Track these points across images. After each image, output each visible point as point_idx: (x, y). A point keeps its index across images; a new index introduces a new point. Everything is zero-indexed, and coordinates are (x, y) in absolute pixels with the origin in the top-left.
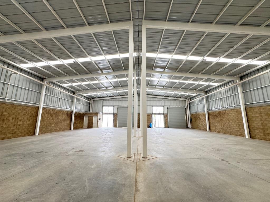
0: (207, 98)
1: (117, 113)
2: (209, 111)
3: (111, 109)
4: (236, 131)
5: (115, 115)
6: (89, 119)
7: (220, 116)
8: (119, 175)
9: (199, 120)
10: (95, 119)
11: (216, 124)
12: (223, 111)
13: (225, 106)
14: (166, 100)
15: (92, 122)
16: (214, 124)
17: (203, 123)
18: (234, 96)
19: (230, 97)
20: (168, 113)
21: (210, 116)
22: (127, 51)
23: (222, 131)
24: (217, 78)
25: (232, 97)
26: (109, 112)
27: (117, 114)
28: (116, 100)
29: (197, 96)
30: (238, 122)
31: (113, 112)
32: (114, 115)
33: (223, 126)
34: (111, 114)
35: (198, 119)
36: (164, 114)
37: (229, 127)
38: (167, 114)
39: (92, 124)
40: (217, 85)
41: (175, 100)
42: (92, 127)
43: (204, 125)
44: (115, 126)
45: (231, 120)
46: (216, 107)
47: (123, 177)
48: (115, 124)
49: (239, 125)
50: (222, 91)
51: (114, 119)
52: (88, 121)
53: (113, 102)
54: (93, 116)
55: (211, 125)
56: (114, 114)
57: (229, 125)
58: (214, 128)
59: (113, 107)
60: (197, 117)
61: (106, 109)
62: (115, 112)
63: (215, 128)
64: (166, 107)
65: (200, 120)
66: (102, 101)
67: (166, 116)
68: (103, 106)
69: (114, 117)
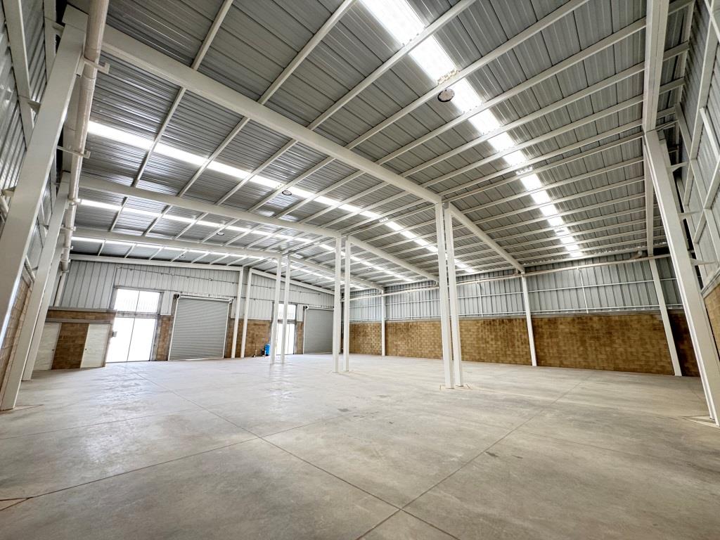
0: (387, 298)
1: (173, 314)
2: (388, 322)
3: (149, 301)
4: (429, 351)
5: (164, 322)
6: (66, 334)
7: (408, 329)
9: (364, 336)
10: (94, 333)
11: (399, 343)
12: (413, 322)
13: (416, 315)
14: (304, 290)
15: (82, 346)
16: (395, 343)
17: (372, 342)
18: (432, 303)
19: (425, 303)
20: (303, 320)
21: (389, 330)
23: (407, 353)
24: (413, 270)
25: (428, 303)
26: (138, 311)
27: (170, 318)
28: (173, 271)
29: (363, 291)
30: (433, 338)
31: (154, 310)
32: (160, 321)
33: (410, 345)
34: (148, 316)
35: (362, 334)
36: (295, 322)
37: (420, 347)
38: (302, 323)
39: (81, 355)
40: (409, 280)
41: (320, 293)
42: (76, 366)
43: (374, 344)
44: (161, 354)
45: (424, 335)
46: (401, 313)
48: (159, 350)
49: (435, 343)
50: (414, 294)
51: (159, 332)
52: (59, 341)
53: (161, 276)
54: (87, 324)
55: (389, 345)
56: (159, 316)
57: (420, 343)
58: (394, 350)
59: (158, 294)
60: (361, 330)
61: (125, 300)
62: (166, 311)
63: (397, 349)
64: (301, 307)
65: (365, 335)
66: (111, 269)
67: (299, 325)
68: (115, 287)
69: (159, 328)
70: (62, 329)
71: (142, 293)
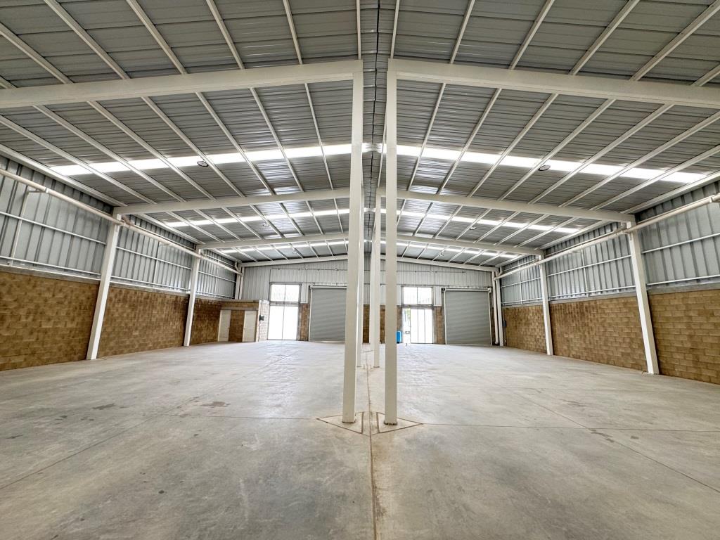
0: (548, 266)
1: (309, 302)
2: (553, 302)
3: (292, 293)
4: (623, 354)
5: (303, 308)
6: (235, 317)
7: (583, 314)
8: (328, 470)
9: (525, 324)
10: (249, 317)
11: (572, 336)
12: (589, 302)
13: (596, 290)
14: (440, 269)
15: (242, 326)
16: (566, 336)
17: (536, 334)
18: (620, 264)
19: (607, 266)
20: (443, 304)
21: (556, 316)
22: (346, 138)
23: (585, 354)
24: (577, 215)
25: (613, 265)
26: (286, 300)
27: (307, 306)
28: (307, 266)
29: (520, 260)
30: (627, 330)
31: (296, 300)
32: (301, 309)
33: (588, 342)
34: (293, 304)
35: (524, 321)
36: (432, 307)
37: (606, 345)
38: (442, 308)
39: (242, 332)
40: (573, 232)
41: (464, 271)
42: (239, 340)
43: (538, 337)
44: (303, 336)
45: (610, 325)
46: (572, 290)
47: (340, 475)
48: (302, 332)
49: (632, 339)
50: (588, 251)
51: (300, 317)
52: (231, 323)
53: (299, 272)
54: (244, 311)
55: (558, 339)
56: (300, 305)
57: (603, 338)
58: (565, 347)
59: (298, 286)
60: (521, 315)
61: (278, 292)
62: (304, 300)
63: (568, 347)
64: (438, 289)
65: (528, 323)
66: (267, 270)
67: (438, 312)
68: (271, 283)
69: (301, 314)
70: (232, 315)
71: (288, 287)
